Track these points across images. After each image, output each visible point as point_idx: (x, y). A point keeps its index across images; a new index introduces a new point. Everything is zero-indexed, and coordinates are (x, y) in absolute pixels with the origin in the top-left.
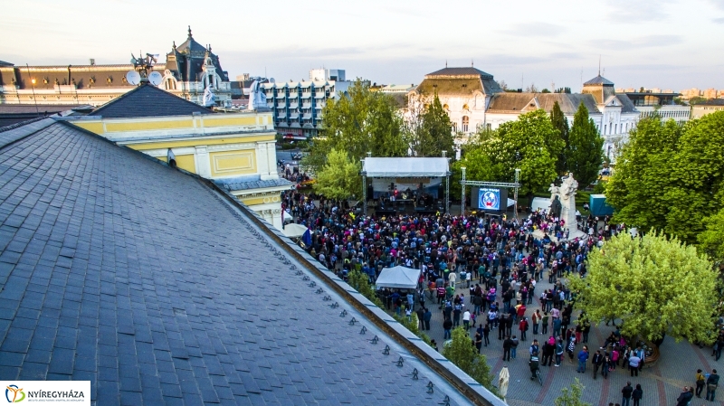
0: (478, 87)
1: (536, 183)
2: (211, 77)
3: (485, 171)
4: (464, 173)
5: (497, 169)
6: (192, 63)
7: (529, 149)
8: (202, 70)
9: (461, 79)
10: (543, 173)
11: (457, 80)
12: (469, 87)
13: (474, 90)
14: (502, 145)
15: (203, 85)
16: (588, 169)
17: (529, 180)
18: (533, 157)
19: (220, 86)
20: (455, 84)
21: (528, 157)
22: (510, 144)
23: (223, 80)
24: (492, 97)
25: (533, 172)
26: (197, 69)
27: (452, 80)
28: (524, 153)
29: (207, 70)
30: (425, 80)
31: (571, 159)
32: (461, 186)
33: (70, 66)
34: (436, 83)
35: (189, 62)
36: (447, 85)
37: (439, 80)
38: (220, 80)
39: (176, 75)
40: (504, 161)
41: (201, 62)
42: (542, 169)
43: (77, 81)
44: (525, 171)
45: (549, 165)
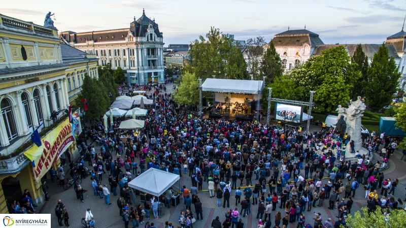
0: (307, 41)
1: (331, 103)
2: (151, 35)
3: (288, 91)
4: (270, 93)
5: (299, 91)
6: (142, 27)
7: (327, 77)
8: (147, 31)
9: (296, 37)
10: (337, 96)
11: (294, 37)
12: (301, 41)
13: (304, 43)
14: (306, 73)
15: (146, 39)
16: (381, 96)
17: (324, 101)
18: (330, 84)
19: (156, 40)
20: (293, 40)
21: (326, 83)
22: (313, 73)
23: (158, 36)
24: (316, 47)
25: (329, 95)
26: (145, 31)
27: (291, 37)
28: (323, 80)
29: (150, 31)
30: (275, 38)
31: (367, 88)
32: (268, 101)
33: (94, 32)
34: (281, 40)
35: (141, 27)
36: (287, 41)
37: (283, 38)
38: (156, 36)
39: (133, 34)
40: (305, 85)
41: (147, 27)
42: (337, 93)
43: (95, 39)
44: (322, 94)
45: (343, 90)
